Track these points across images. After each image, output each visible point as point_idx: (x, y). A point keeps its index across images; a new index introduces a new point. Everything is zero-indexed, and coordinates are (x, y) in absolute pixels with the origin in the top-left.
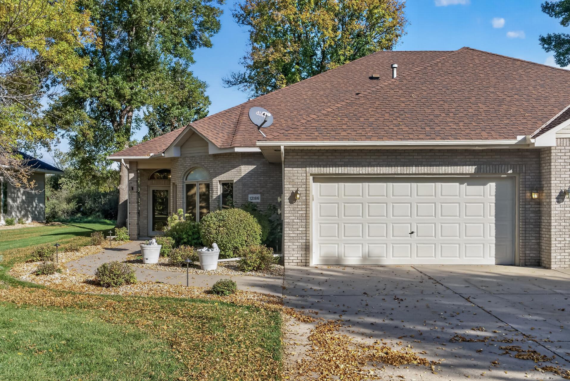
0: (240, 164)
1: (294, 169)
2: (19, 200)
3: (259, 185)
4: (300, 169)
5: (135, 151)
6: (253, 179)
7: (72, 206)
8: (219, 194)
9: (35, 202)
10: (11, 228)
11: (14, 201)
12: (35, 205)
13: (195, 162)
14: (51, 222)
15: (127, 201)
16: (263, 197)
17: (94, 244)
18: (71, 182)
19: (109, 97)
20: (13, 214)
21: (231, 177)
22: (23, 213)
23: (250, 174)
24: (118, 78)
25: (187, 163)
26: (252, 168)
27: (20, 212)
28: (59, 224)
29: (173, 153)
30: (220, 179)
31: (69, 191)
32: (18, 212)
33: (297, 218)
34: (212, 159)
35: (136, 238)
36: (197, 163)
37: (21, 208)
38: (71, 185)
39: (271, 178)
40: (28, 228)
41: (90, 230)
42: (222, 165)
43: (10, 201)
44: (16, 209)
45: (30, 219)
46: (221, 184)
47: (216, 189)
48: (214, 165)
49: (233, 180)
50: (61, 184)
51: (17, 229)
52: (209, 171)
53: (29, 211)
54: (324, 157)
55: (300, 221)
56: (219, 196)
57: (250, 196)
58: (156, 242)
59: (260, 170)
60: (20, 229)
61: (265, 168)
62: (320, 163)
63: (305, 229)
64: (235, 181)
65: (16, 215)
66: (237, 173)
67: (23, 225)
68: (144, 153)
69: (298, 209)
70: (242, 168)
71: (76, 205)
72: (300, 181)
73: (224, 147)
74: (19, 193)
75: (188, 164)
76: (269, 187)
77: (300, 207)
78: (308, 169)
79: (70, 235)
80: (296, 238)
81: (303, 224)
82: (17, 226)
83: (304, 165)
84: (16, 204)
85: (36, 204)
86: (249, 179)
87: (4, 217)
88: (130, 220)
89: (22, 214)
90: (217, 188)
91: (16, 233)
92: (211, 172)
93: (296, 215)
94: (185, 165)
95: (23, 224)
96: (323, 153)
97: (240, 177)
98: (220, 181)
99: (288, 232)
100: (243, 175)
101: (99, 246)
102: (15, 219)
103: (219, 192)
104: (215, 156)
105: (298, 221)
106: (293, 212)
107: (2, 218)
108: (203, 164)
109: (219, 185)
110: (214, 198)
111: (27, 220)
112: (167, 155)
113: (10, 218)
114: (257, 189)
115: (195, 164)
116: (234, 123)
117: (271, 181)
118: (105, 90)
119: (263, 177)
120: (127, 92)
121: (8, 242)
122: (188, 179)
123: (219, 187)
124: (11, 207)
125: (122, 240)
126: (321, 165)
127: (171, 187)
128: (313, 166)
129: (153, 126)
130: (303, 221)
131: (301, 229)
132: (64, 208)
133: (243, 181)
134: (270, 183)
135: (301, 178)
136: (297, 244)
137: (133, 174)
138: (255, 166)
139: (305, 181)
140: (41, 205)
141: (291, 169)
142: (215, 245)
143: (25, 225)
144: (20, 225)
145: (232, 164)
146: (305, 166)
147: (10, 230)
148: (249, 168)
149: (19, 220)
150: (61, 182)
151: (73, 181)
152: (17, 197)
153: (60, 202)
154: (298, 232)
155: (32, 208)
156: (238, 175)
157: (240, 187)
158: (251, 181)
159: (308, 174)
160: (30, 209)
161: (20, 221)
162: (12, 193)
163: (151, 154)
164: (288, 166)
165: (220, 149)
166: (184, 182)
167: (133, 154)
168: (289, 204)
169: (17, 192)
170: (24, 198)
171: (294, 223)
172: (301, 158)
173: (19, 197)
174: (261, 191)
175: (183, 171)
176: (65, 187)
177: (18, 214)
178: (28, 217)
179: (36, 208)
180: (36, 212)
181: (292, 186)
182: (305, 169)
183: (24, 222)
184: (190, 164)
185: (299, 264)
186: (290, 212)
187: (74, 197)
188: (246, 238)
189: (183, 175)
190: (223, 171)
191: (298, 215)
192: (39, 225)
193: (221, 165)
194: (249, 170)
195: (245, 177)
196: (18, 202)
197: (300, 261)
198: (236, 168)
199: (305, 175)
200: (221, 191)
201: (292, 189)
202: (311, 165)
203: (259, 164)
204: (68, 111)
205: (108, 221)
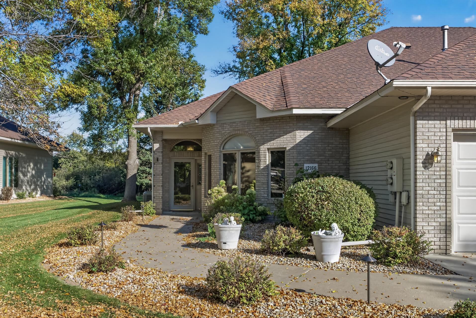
0: (295, 129)
1: (430, 122)
2: (29, 175)
3: (316, 153)
4: (438, 122)
5: (160, 120)
6: (309, 146)
7: (71, 182)
8: (267, 163)
9: (44, 177)
10: (23, 202)
11: (25, 175)
12: (43, 180)
13: (236, 129)
14: (58, 196)
15: (135, 175)
16: (321, 167)
17: (125, 220)
18: (69, 162)
19: (124, 70)
20: (24, 187)
21: (283, 144)
22: (33, 187)
23: (305, 141)
24: (133, 51)
25: (226, 129)
26: (309, 134)
27: (30, 186)
28: (66, 198)
29: (209, 119)
30: (269, 147)
31: (67, 170)
32: (28, 187)
33: (433, 189)
34: (258, 124)
35: (161, 213)
36: (239, 130)
37: (31, 182)
38: (69, 164)
39: (330, 146)
40: (39, 202)
41: (97, 204)
42: (272, 130)
43: (20, 175)
44: (26, 184)
45: (39, 193)
46: (270, 152)
47: (264, 158)
48: (262, 131)
49: (286, 148)
50: (60, 164)
51: (29, 203)
52: (255, 138)
53: (39, 186)
54: (471, 106)
55: (438, 193)
56: (267, 166)
57: (306, 165)
58: (235, 220)
59: (317, 136)
60: (32, 203)
61: (323, 134)
62: (465, 115)
63: (444, 204)
64: (287, 148)
65: (27, 189)
66: (291, 139)
67: (34, 199)
68: (171, 122)
69: (435, 177)
70: (297, 134)
71: (74, 181)
72: (438, 138)
73: (277, 109)
74: (29, 168)
75: (227, 132)
76: (328, 155)
77: (438, 174)
78: (448, 122)
79: (86, 209)
80: (433, 216)
81: (442, 196)
82: (28, 200)
83: (443, 117)
84: (26, 178)
85: (45, 179)
86: (304, 146)
87: (15, 192)
88: (155, 194)
89: (31, 188)
90: (266, 157)
91: (29, 207)
92: (257, 138)
93: (433, 185)
94: (223, 132)
95: (33, 197)
96: (469, 100)
97: (295, 143)
98: (268, 149)
99: (421, 208)
100: (298, 141)
101: (131, 222)
102: (26, 192)
103: (267, 161)
104: (263, 120)
105: (435, 192)
106: (428, 180)
107: (14, 192)
108: (247, 130)
109: (267, 154)
110: (262, 168)
111: (37, 193)
112: (200, 122)
113: (20, 192)
114: (314, 157)
115: (236, 130)
116: (278, 86)
117: (329, 148)
118: (119, 63)
119: (321, 143)
120: (142, 66)
121: (23, 216)
122: (225, 147)
123: (267, 156)
124: (22, 181)
125: (148, 215)
126: (466, 117)
127: (203, 158)
128: (456, 118)
129: (150, 109)
130: (442, 192)
131: (438, 204)
132: (64, 185)
133: (298, 148)
134: (329, 151)
135: (439, 134)
136: (434, 224)
137: (158, 144)
138: (312, 132)
139: (444, 138)
140: (49, 180)
141: (426, 122)
142: (335, 225)
143: (35, 198)
144: (31, 198)
145: (285, 130)
146: (445, 119)
147: (22, 203)
148: (305, 134)
149: (29, 193)
150: (61, 162)
151: (71, 161)
152: (27, 172)
153: (60, 179)
154: (435, 208)
155: (41, 182)
156: (291, 141)
157: (294, 155)
158: (308, 148)
159: (449, 130)
160: (39, 183)
161: (30, 195)
162: (22, 168)
163: (180, 123)
164: (421, 118)
165: (273, 111)
166: (221, 152)
167: (159, 122)
168: (423, 169)
169: (28, 167)
170: (34, 172)
171: (429, 196)
172: (440, 108)
173: (29, 172)
174: (319, 160)
175: (220, 139)
176: (64, 166)
177: (28, 188)
178: (37, 190)
179: (44, 182)
180: (45, 186)
181: (426, 145)
182: (444, 122)
183: (34, 196)
184: (229, 131)
185: (436, 251)
186: (425, 181)
187: (72, 175)
188: (359, 216)
189: (220, 143)
190: (273, 137)
191: (436, 184)
192: (48, 199)
193: (270, 131)
194: (305, 136)
195: (300, 143)
196: (28, 176)
197: (438, 247)
198: (290, 134)
199: (444, 130)
200: (269, 160)
201: (427, 149)
202: (453, 117)
203: (317, 129)
204: (83, 84)
205: (102, 196)
